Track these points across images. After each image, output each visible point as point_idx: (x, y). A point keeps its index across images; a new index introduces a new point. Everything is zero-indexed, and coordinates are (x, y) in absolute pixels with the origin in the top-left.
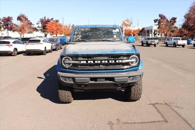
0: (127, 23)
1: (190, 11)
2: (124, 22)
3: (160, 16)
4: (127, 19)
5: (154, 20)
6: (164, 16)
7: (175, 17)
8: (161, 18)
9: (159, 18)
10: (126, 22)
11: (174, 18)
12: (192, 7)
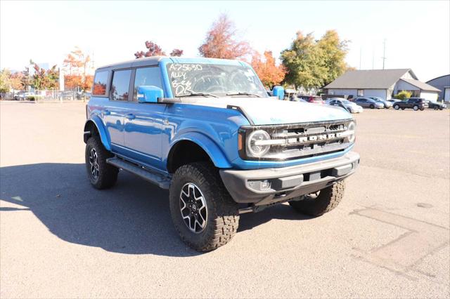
0: (77, 58)
1: (209, 39)
2: (70, 57)
3: (148, 45)
4: (76, 49)
5: (135, 55)
6: (156, 47)
7: (180, 50)
8: (151, 50)
9: (146, 50)
10: (73, 55)
11: (178, 50)
12: (212, 32)
